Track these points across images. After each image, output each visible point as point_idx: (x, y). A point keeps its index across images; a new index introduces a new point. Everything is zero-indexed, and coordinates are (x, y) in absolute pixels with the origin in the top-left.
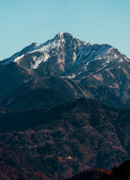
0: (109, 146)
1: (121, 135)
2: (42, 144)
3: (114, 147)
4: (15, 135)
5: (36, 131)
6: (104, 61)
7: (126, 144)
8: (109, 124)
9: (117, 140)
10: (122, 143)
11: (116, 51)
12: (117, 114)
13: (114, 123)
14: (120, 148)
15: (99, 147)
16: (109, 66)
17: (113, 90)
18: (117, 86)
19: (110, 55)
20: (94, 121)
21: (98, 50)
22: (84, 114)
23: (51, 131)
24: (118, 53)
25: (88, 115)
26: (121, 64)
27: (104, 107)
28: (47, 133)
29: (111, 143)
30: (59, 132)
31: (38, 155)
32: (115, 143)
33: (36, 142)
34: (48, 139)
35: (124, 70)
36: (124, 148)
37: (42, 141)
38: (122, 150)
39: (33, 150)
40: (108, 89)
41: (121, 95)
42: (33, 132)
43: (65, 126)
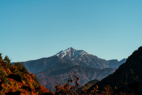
0: (84, 78)
1: (87, 75)
2: (65, 78)
3: (85, 78)
4: (58, 76)
5: (64, 75)
6: (82, 55)
7: (89, 77)
8: (83, 72)
9: (86, 76)
10: (87, 77)
11: (85, 52)
12: (86, 69)
13: (85, 72)
14: (87, 78)
15: (81, 79)
16: (83, 56)
17: (84, 62)
18: (86, 61)
19: (83, 53)
20: (79, 71)
21: (80, 52)
22: (77, 69)
23: (68, 75)
24: (86, 52)
25: (78, 70)
26: (86, 55)
27: (82, 67)
28: (67, 75)
29: (84, 77)
30: (70, 75)
31: (64, 81)
32: (85, 77)
33: (64, 78)
34: (67, 77)
35: (87, 57)
36: (88, 78)
37: (65, 77)
38: (88, 79)
39: (63, 80)
40: (83, 62)
41: (87, 64)
42: (63, 75)
43: (72, 73)
